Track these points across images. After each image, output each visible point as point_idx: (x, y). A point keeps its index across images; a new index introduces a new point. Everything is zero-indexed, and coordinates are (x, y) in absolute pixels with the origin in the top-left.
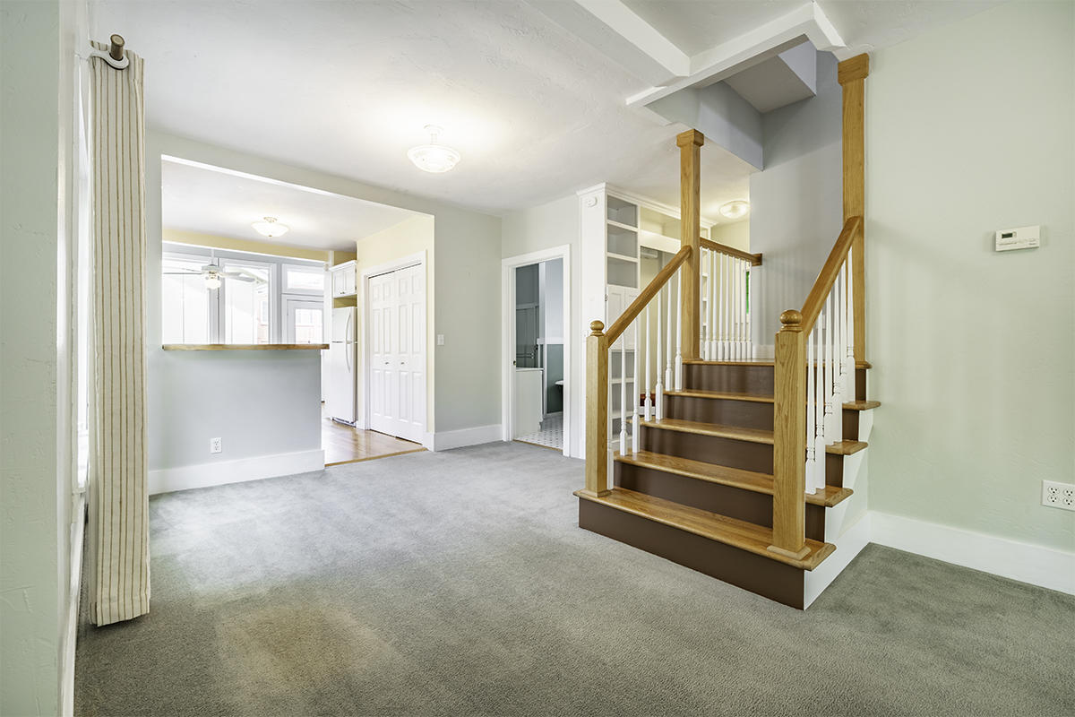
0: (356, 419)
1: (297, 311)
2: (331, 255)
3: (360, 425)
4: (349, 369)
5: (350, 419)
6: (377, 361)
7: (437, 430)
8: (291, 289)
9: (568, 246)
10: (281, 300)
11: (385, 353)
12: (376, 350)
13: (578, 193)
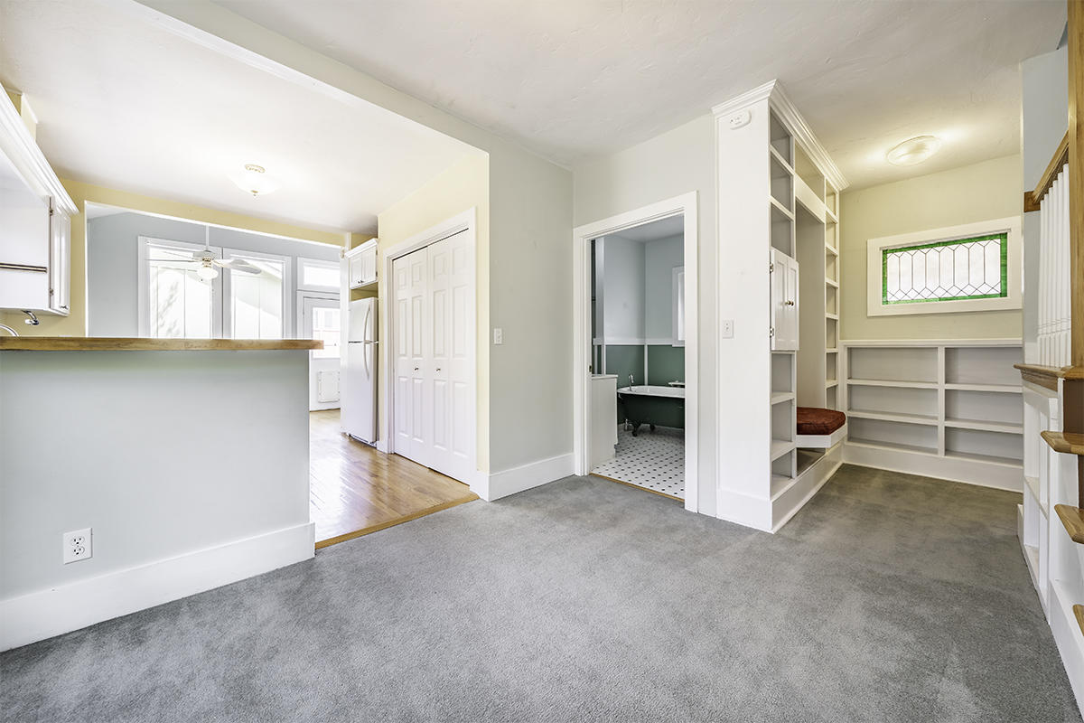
0: (377, 438)
1: (314, 309)
2: (348, 237)
3: (382, 446)
4: (368, 375)
5: (368, 439)
6: (403, 365)
7: (493, 468)
8: (308, 286)
9: (695, 192)
10: (296, 297)
11: (414, 356)
12: (403, 352)
13: (715, 110)
